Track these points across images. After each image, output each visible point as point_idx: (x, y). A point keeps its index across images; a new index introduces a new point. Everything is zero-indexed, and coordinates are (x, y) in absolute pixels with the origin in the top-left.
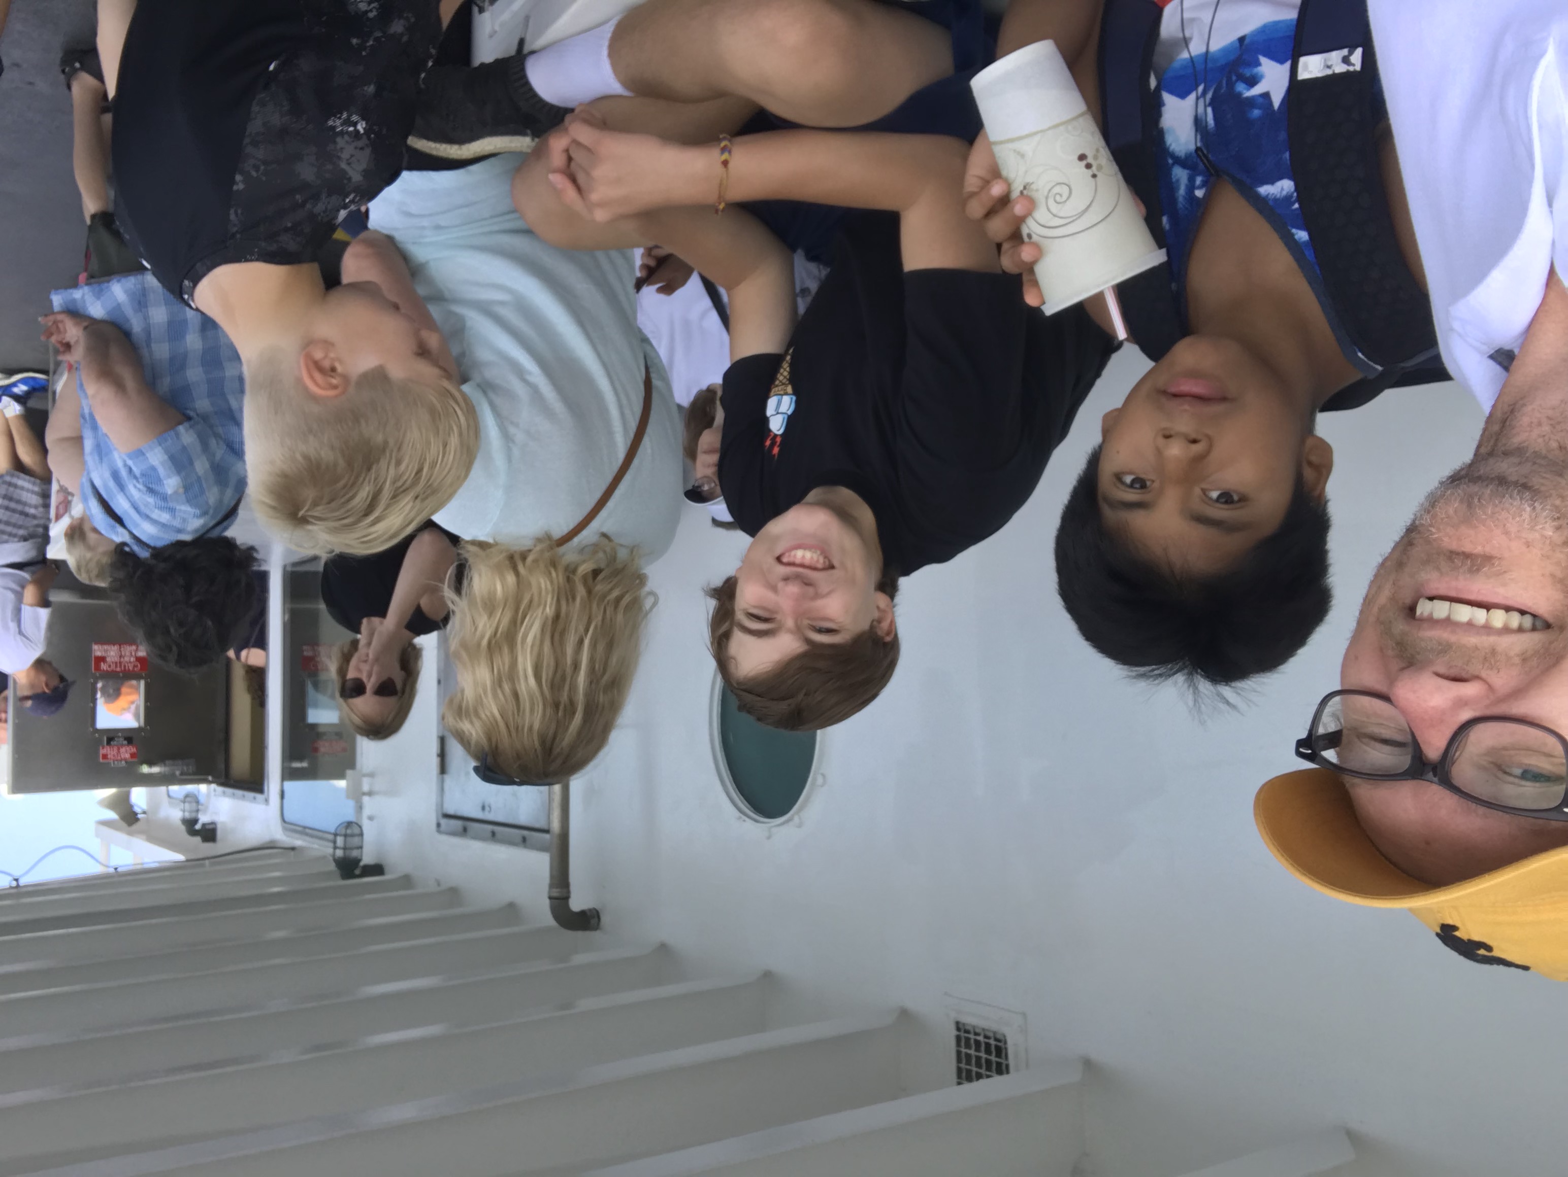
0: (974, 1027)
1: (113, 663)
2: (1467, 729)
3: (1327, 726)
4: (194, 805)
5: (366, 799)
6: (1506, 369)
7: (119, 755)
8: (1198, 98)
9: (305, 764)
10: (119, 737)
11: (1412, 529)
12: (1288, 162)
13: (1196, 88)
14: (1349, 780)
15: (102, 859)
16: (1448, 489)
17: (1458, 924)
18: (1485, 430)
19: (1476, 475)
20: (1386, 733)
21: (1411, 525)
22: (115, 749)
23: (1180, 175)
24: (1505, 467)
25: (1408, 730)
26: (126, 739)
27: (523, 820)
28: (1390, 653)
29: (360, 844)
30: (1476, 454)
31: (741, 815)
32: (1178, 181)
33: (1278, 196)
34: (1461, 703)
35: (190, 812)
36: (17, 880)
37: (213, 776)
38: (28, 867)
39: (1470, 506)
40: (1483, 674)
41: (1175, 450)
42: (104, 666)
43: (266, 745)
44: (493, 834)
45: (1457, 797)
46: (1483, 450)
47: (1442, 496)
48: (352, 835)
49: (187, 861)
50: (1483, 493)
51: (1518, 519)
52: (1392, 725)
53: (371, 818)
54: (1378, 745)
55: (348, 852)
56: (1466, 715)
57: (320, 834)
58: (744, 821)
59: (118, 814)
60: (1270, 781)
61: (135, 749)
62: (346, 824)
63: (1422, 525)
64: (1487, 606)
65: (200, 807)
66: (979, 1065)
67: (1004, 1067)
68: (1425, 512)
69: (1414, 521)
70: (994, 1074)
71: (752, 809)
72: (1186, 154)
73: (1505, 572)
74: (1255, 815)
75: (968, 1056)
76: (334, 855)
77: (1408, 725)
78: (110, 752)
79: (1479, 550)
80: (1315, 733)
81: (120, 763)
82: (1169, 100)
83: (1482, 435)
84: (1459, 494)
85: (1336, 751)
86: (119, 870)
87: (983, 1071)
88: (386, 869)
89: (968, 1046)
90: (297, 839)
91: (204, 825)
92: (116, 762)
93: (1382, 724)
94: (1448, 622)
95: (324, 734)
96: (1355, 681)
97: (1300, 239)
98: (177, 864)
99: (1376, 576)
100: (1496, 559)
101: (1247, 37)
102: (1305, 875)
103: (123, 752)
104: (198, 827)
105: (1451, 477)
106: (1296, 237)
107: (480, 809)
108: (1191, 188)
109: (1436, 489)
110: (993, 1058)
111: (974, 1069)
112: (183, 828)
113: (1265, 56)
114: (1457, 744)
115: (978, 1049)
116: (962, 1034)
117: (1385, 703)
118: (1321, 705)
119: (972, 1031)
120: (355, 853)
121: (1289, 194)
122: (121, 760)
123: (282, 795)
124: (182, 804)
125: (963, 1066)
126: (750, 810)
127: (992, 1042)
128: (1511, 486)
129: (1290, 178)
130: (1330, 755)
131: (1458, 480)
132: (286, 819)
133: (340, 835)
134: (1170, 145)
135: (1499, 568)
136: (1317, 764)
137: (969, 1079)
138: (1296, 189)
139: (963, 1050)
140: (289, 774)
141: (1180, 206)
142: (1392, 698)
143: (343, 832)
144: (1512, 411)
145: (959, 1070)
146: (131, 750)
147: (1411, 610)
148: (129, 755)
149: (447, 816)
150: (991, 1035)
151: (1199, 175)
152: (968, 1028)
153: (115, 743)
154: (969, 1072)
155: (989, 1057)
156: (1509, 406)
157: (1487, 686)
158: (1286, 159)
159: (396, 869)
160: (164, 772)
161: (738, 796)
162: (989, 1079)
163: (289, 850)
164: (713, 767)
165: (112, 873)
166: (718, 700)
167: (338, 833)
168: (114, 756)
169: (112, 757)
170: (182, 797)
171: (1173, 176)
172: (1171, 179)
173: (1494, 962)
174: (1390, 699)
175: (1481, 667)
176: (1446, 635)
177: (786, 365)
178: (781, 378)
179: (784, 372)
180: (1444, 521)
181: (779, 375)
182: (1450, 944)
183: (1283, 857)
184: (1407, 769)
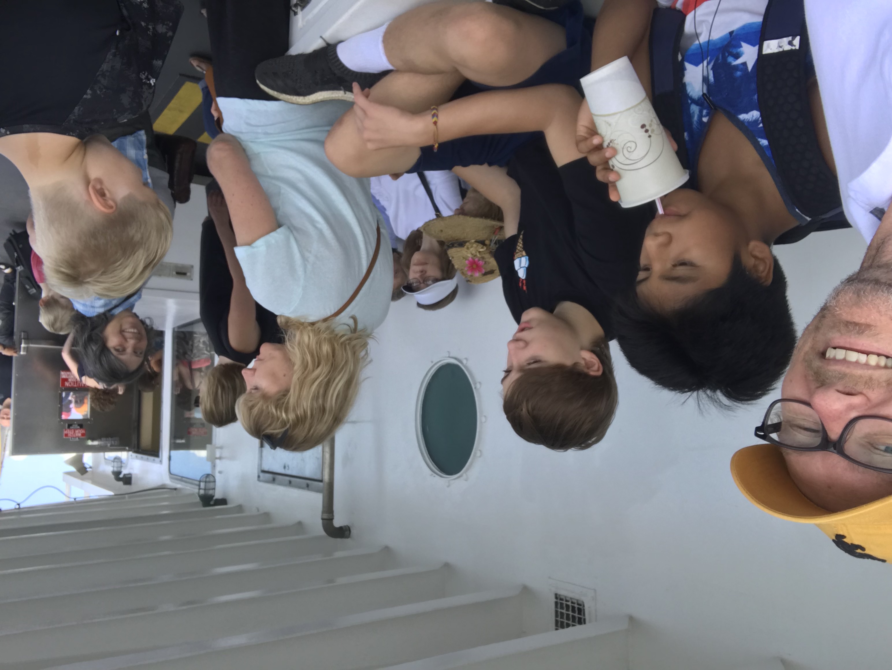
0: (566, 597)
1: (72, 382)
2: (854, 423)
3: (773, 420)
4: (119, 463)
5: (218, 461)
6: (880, 219)
7: (75, 435)
8: (704, 67)
9: (183, 441)
10: (74, 424)
11: (824, 309)
12: (756, 101)
13: (704, 60)
14: (785, 450)
15: (67, 493)
16: (846, 286)
17: (845, 534)
18: (867, 253)
19: (862, 278)
20: (807, 424)
21: (824, 306)
22: (73, 431)
23: (695, 109)
24: (878, 274)
25: (820, 423)
26: (79, 425)
27: (307, 474)
28: (811, 378)
29: (213, 487)
30: (862, 267)
31: (432, 473)
32: (694, 112)
33: (750, 120)
34: (851, 407)
35: (117, 467)
36: (19, 504)
37: (129, 448)
38: (25, 498)
39: (858, 296)
40: (864, 391)
42: (67, 384)
43: (161, 430)
44: (290, 482)
45: (847, 461)
46: (865, 265)
47: (843, 290)
48: (209, 482)
49: (115, 495)
50: (866, 288)
51: (886, 304)
52: (811, 420)
53: (220, 472)
54: (803, 431)
55: (207, 491)
56: (854, 414)
57: (191, 481)
58: (434, 476)
59: (76, 469)
60: (740, 450)
61: (84, 431)
62: (206, 475)
63: (831, 306)
64: (868, 353)
65: (123, 465)
66: (568, 618)
67: (582, 620)
68: (833, 298)
69: (826, 304)
70: (577, 624)
71: (440, 470)
72: (698, 97)
73: (878, 334)
74: (731, 469)
75: (562, 614)
76: (199, 493)
77: (820, 420)
78: (70, 432)
79: (863, 321)
80: (766, 424)
81: (75, 439)
82: (688, 66)
83: (865, 257)
84: (852, 289)
85: (777, 434)
86: (77, 500)
87: (570, 622)
88: (228, 501)
89: (562, 608)
90: (178, 484)
91: (125, 475)
92: (73, 438)
93: (805, 419)
94: (844, 361)
95: (195, 424)
96: (790, 395)
97: (763, 144)
98: (111, 497)
100: (873, 327)
101: (734, 32)
102: (760, 504)
103: (77, 433)
104: (121, 476)
105: (847, 279)
106: (761, 143)
107: (283, 467)
108: (701, 116)
109: (839, 286)
110: (576, 615)
111: (565, 621)
112: (113, 477)
113: (745, 42)
114: (848, 431)
115: (568, 610)
116: (559, 601)
117: (807, 407)
118: (770, 408)
119: (564, 599)
120: (211, 492)
121: (757, 119)
122: (76, 437)
123: (170, 458)
124: (113, 463)
125: (559, 619)
126: (438, 470)
127: (576, 606)
128: (882, 285)
129: (757, 110)
130: (774, 436)
131: (852, 281)
132: (172, 472)
133: (203, 482)
134: (690, 92)
135: (874, 332)
136: (767, 442)
137: (562, 627)
138: (761, 116)
139: (559, 610)
140: (174, 446)
141: (694, 126)
142: (812, 404)
143: (204, 480)
144: (883, 243)
145: (557, 621)
146: (82, 431)
147: (823, 355)
148: (81, 434)
149: (264, 472)
150: (575, 601)
151: (705, 109)
152: (562, 597)
153: (73, 427)
154: (562, 623)
155: (574, 614)
156: (882, 240)
157: (866, 398)
158: (755, 99)
159: (234, 501)
160: (101, 444)
161: (431, 463)
162: (574, 627)
163: (173, 490)
164: (417, 445)
165: (73, 502)
166: (421, 407)
167: (201, 480)
168: (72, 435)
169: (71, 435)
170: (112, 459)
171: (691, 110)
172: (690, 111)
173: (866, 557)
174: (811, 404)
175: (863, 387)
176: (843, 369)
177: (520, 241)
178: (519, 248)
179: (520, 245)
180: (844, 304)
181: (517, 246)
182: (840, 546)
183: (747, 493)
184: (819, 445)
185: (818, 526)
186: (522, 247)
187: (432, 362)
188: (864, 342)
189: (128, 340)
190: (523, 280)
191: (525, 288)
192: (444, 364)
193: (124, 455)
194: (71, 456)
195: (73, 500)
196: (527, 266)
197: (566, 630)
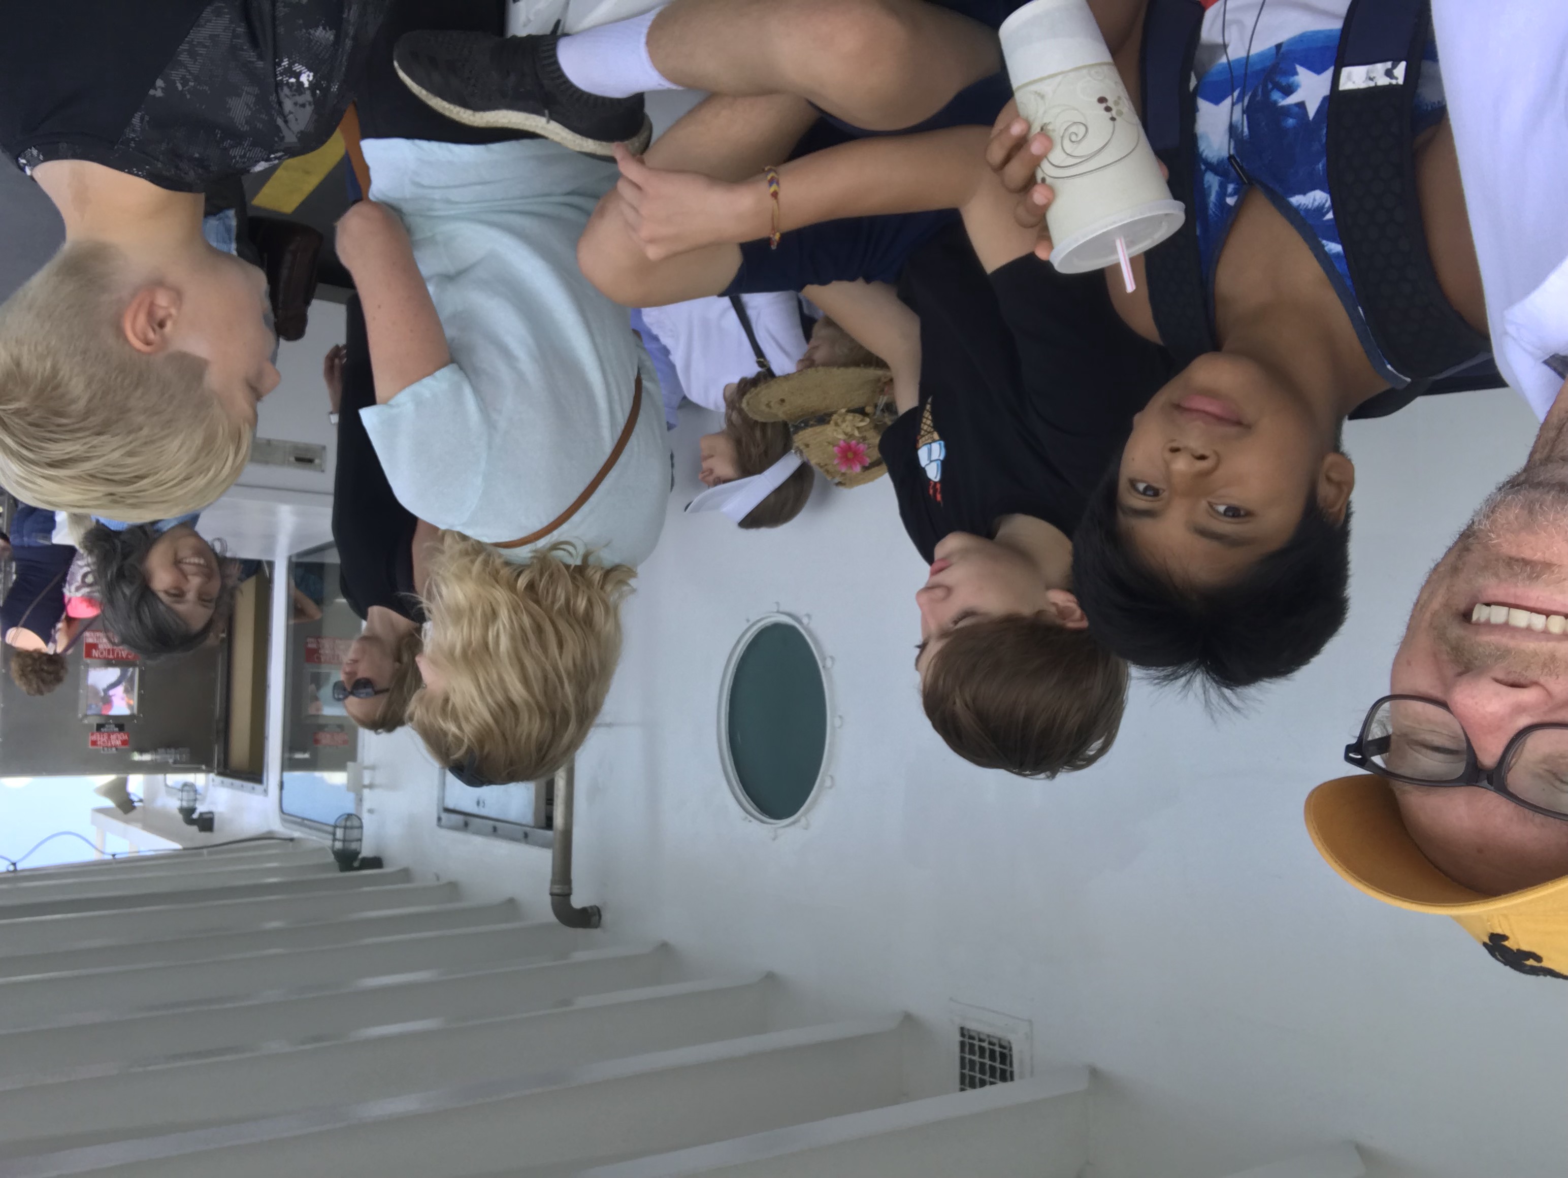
0: (979, 1033)
1: (105, 650)
2: (1525, 735)
3: (1376, 732)
4: (192, 794)
5: (366, 792)
6: (1562, 375)
7: (110, 742)
8: (1233, 104)
9: (307, 756)
10: (110, 724)
11: (1468, 536)
12: (1322, 173)
13: (1232, 94)
14: (1398, 786)
15: (98, 845)
17: (1507, 933)
18: (1539, 437)
19: (1536, 481)
20: (1438, 741)
22: (106, 736)
23: (1212, 181)
24: (1565, 473)
25: (1463, 735)
26: (117, 726)
28: (1445, 657)
29: (359, 837)
30: (1530, 461)
31: (747, 815)
32: (1210, 187)
33: (1310, 206)
34: (1519, 709)
35: (188, 801)
36: (14, 864)
37: (209, 767)
38: (26, 853)
39: (1531, 512)
40: (1542, 680)
41: (1181, 465)
42: (95, 653)
43: (266, 735)
44: (493, 829)
45: (1514, 804)
46: (1537, 456)
47: (1502, 501)
48: (352, 828)
49: (185, 849)
50: (1544, 499)
52: (1446, 732)
53: (370, 811)
54: (1429, 753)
55: (347, 844)
56: (1524, 721)
57: (318, 826)
58: (750, 821)
59: (115, 803)
60: (1319, 786)
61: (126, 736)
62: (346, 816)
63: (1481, 530)
64: (1548, 614)
65: (198, 797)
66: (982, 1071)
67: (1008, 1074)
68: (1484, 517)
69: (1470, 526)
70: (998, 1081)
71: (759, 810)
72: (1218, 161)
73: (1564, 579)
74: (1306, 819)
75: (972, 1062)
76: (333, 846)
77: (1463, 728)
78: (101, 738)
79: (1538, 556)
80: (1365, 739)
81: (109, 749)
82: (1204, 105)
83: (1537, 442)
84: (1520, 500)
85: (1384, 757)
86: (117, 857)
87: (987, 1078)
88: (384, 863)
89: (972, 1052)
90: (296, 830)
91: (201, 814)
92: (106, 749)
93: (1435, 732)
94: (1506, 627)
95: (326, 725)
96: (1405, 687)
97: (1332, 251)
98: (176, 852)
99: (1428, 582)
100: (1556, 566)
101: (1283, 45)
102: (1360, 881)
103: (113, 739)
104: (195, 816)
106: (1326, 249)
107: (475, 804)
108: (1222, 194)
110: (997, 1065)
111: (978, 1075)
112: (180, 817)
113: (1302, 65)
114: (1513, 751)
115: (982, 1055)
116: (967, 1040)
117: (1440, 708)
118: (1372, 710)
119: (977, 1037)
120: (354, 846)
121: (1321, 204)
122: (112, 747)
123: (282, 786)
124: (180, 793)
125: (966, 1071)
126: (755, 810)
127: (997, 1049)
129: (1324, 189)
130: (1377, 759)
131: (1518, 485)
132: (285, 811)
133: (340, 827)
134: (1204, 150)
135: (1558, 575)
136: (1368, 770)
137: (973, 1085)
138: (1330, 200)
139: (967, 1056)
140: (289, 764)
141: (1210, 212)
142: (1449, 704)
143: (343, 823)
145: (963, 1076)
146: (122, 737)
147: (1466, 616)
148: (120, 741)
149: (447, 810)
150: (995, 1041)
151: (1232, 182)
152: (973, 1034)
153: (106, 729)
154: (972, 1078)
155: (994, 1064)
157: (1545, 692)
158: (1321, 168)
159: (394, 863)
160: (156, 760)
161: (744, 797)
162: (993, 1086)
163: (287, 841)
164: (720, 766)
165: (109, 860)
166: (727, 698)
167: (338, 825)
168: (104, 742)
169: (102, 744)
170: (179, 786)
171: (1205, 182)
172: (1203, 184)
173: (1542, 973)
174: (1447, 704)
175: (1540, 673)
176: (1504, 640)
177: (927, 414)
178: (925, 427)
179: (927, 421)
180: (1505, 527)
181: (922, 425)
182: (1497, 953)
183: (1336, 862)
184: (1461, 776)
185: (1457, 919)
186: (932, 425)
187: (748, 621)
188: (1538, 594)
189: (190, 577)
190: (935, 483)
191: (939, 497)
192: (769, 624)
193: (199, 779)
194: (107, 779)
195: (110, 857)
196: (942, 458)
197: (979, 1092)
